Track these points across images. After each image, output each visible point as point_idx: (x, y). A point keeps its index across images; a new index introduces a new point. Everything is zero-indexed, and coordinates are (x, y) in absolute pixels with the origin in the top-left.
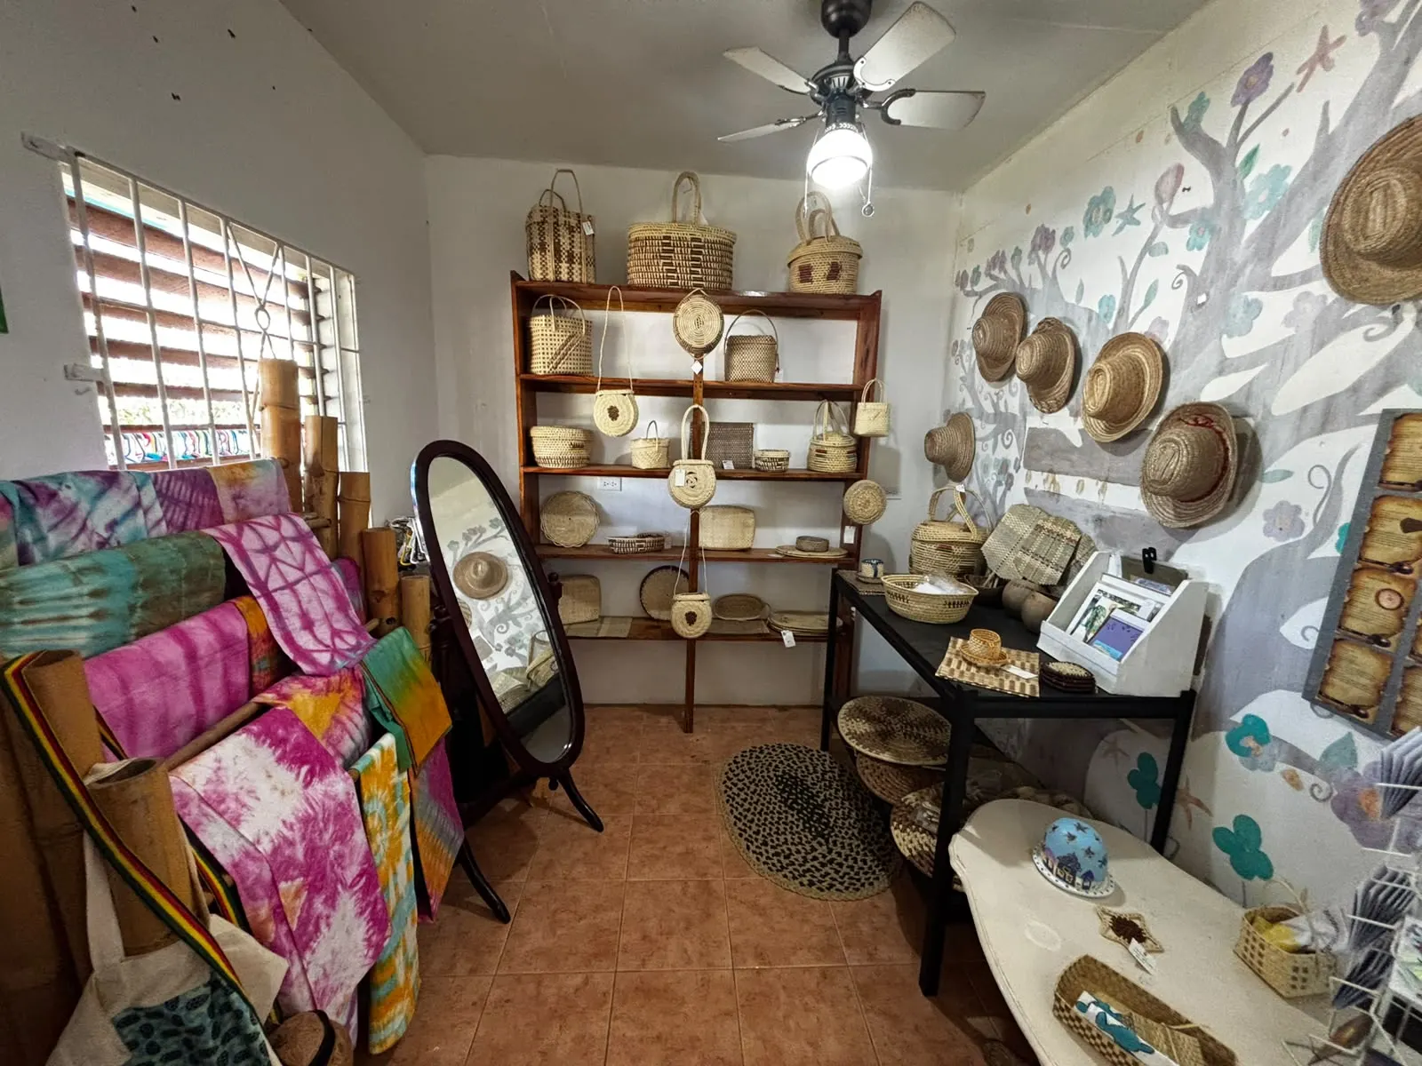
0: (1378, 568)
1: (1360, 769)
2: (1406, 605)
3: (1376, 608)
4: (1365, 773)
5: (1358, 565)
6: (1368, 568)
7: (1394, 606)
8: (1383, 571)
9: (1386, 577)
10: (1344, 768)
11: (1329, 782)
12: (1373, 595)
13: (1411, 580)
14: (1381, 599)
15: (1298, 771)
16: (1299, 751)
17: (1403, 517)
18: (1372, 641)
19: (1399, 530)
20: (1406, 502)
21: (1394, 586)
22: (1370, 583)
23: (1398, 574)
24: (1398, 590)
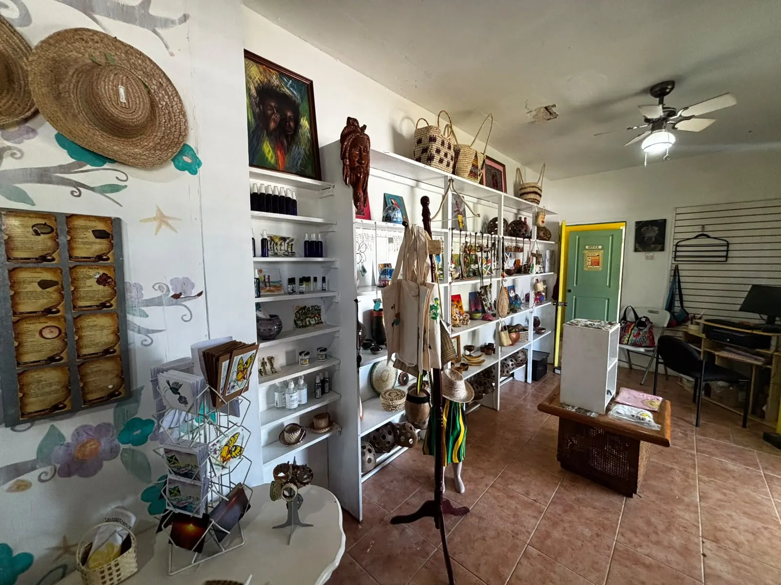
0: (32, 316)
1: (69, 440)
2: (63, 331)
3: (43, 341)
4: (73, 440)
5: (16, 319)
6: (26, 318)
7: (57, 334)
8: (39, 317)
9: (42, 320)
10: (57, 448)
11: (50, 464)
12: (37, 334)
13: (60, 316)
14: (43, 334)
15: (20, 478)
16: (15, 465)
17: (39, 280)
18: (48, 362)
19: (39, 289)
20: (38, 270)
21: (50, 323)
22: (31, 328)
23: (50, 315)
24: (56, 325)
